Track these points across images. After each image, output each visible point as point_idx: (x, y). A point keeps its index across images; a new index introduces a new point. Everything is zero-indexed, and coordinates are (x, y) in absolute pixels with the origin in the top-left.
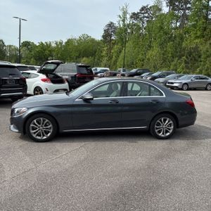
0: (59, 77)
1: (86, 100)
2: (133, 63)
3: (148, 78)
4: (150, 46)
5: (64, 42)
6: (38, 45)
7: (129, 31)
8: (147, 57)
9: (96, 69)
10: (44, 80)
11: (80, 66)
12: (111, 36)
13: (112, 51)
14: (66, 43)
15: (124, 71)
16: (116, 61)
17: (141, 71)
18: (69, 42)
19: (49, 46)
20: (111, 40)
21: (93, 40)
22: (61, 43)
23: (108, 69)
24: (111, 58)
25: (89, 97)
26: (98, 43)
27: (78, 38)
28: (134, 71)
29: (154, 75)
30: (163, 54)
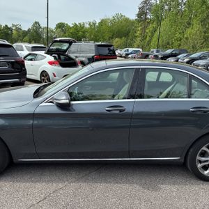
0: (72, 59)
1: (61, 106)
2: (168, 44)
3: (186, 60)
4: (189, 24)
5: (98, 22)
6: (71, 26)
7: (166, 7)
8: (185, 36)
9: (128, 51)
10: (51, 63)
11: (99, 46)
12: (146, 14)
13: (147, 31)
14: (99, 23)
15: (158, 51)
16: (150, 42)
17: (177, 52)
18: (103, 22)
19: (82, 27)
20: (146, 19)
21: (127, 20)
22: (94, 24)
23: (141, 50)
24: (144, 38)
25: (64, 99)
26: (132, 23)
27: (111, 18)
28: (169, 51)
29: (192, 56)
30: (205, 32)
